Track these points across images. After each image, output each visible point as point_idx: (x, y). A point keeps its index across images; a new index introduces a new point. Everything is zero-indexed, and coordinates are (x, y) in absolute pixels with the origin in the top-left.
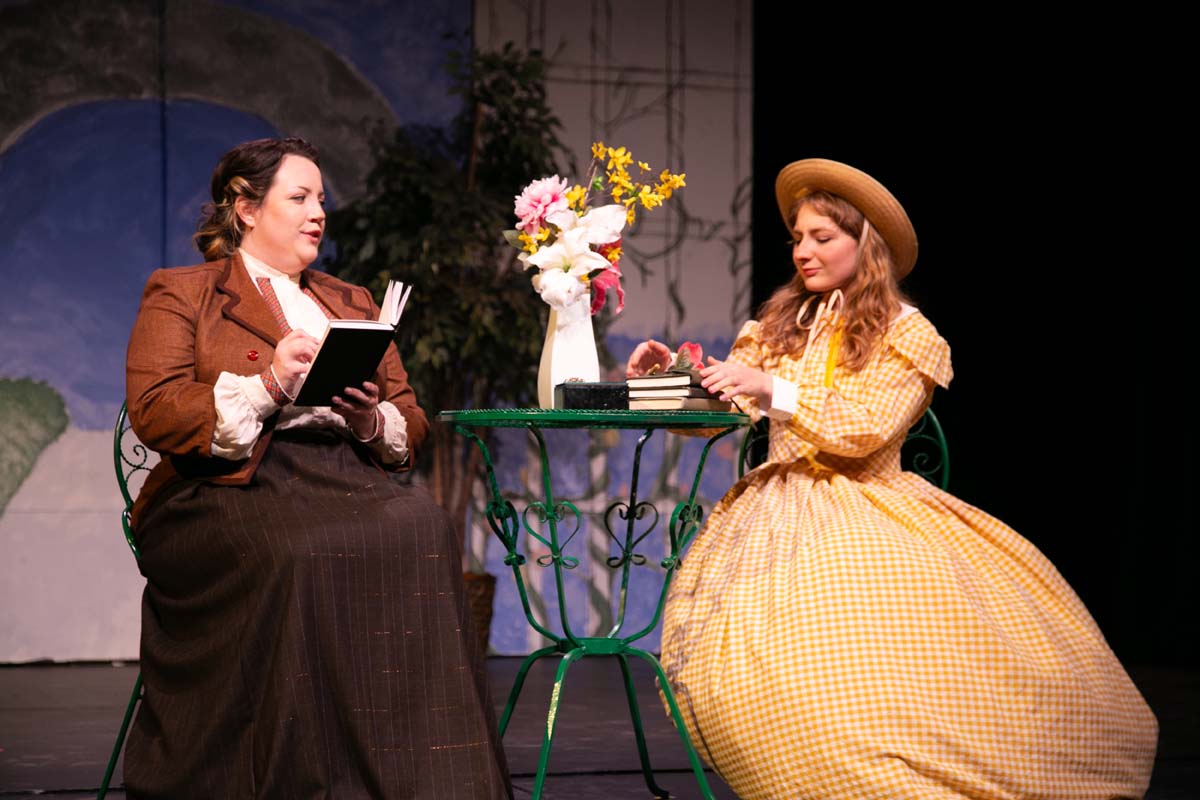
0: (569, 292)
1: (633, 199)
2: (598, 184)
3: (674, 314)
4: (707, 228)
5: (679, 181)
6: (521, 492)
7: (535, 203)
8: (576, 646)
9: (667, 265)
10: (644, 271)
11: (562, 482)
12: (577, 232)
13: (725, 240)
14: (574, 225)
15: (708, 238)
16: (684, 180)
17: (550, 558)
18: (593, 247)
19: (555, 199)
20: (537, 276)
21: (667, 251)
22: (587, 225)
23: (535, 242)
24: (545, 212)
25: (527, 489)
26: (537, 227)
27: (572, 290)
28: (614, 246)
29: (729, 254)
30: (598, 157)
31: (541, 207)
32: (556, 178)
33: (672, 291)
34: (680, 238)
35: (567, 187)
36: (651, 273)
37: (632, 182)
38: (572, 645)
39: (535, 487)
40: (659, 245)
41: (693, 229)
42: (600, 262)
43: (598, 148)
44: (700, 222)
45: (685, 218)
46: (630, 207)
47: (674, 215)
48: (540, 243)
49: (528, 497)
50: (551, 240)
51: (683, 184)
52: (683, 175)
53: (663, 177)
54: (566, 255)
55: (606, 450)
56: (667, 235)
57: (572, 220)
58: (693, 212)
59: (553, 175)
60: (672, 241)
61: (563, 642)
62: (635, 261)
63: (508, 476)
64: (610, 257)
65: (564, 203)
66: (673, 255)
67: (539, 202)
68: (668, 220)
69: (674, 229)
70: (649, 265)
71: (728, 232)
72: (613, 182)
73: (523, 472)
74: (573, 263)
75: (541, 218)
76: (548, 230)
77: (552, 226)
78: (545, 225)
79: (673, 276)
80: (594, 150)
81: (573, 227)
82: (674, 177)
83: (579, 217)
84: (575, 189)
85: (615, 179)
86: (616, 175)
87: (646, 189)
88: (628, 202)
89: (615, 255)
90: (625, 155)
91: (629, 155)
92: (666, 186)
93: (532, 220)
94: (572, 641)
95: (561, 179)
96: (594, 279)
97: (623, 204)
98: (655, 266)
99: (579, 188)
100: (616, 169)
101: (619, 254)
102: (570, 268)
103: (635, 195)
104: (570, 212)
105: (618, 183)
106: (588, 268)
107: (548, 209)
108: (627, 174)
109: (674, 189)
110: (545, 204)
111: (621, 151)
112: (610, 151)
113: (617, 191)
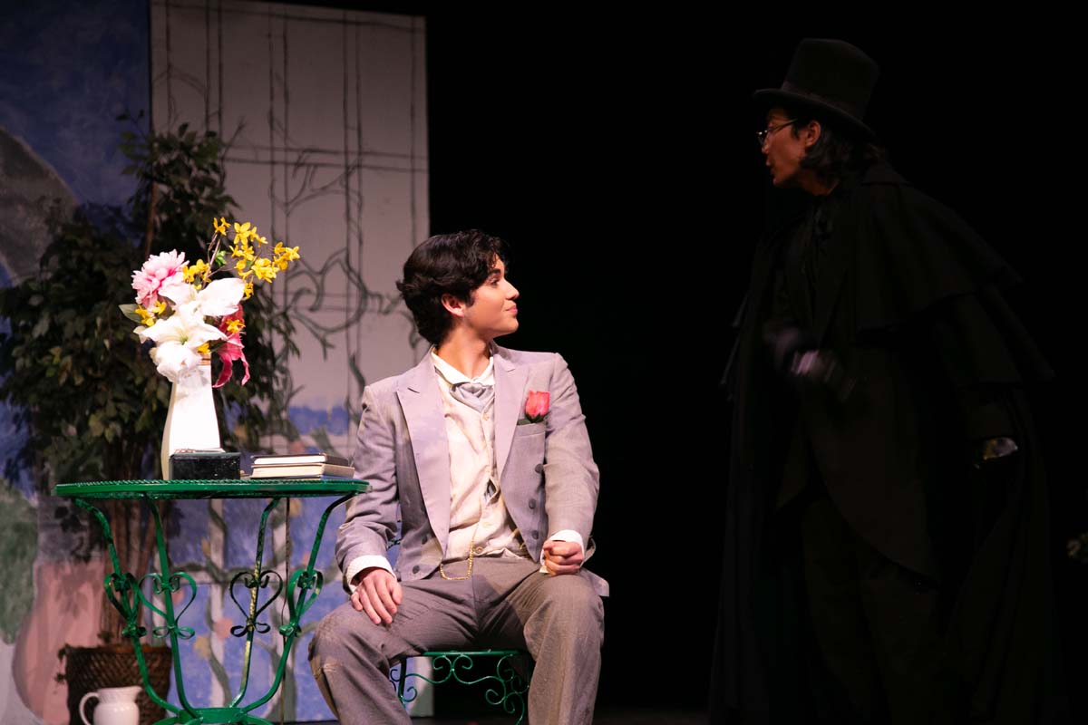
0: (183, 363)
1: (250, 272)
2: (220, 258)
3: (355, 385)
4: (387, 302)
5: (293, 253)
6: (204, 564)
7: (150, 277)
8: (194, 717)
9: (348, 337)
10: (325, 344)
12: (194, 304)
13: (404, 314)
14: (192, 298)
15: (387, 312)
16: (298, 252)
17: (167, 630)
18: (208, 320)
19: (171, 273)
20: (154, 349)
21: (348, 325)
22: (205, 299)
23: (153, 315)
24: (160, 286)
25: (209, 558)
26: (154, 301)
27: (186, 362)
28: (233, 317)
29: (409, 327)
30: (219, 233)
31: (156, 281)
32: (173, 252)
33: (353, 363)
34: (360, 313)
35: (185, 260)
36: (332, 346)
37: (254, 255)
38: (189, 716)
39: (217, 558)
40: (340, 319)
41: (373, 304)
42: (216, 334)
43: (220, 224)
44: (380, 297)
45: (365, 294)
46: (248, 279)
47: (354, 289)
48: (157, 316)
49: (210, 569)
50: (169, 313)
51: (297, 256)
52: (297, 248)
53: (278, 250)
54: (182, 328)
55: (288, 520)
56: (348, 310)
57: (188, 293)
58: (372, 288)
59: (171, 250)
60: (352, 314)
61: (181, 713)
62: (317, 336)
63: (190, 548)
64: (229, 329)
65: (179, 277)
66: (353, 329)
67: (154, 276)
68: (348, 296)
69: (354, 304)
70: (330, 339)
72: (236, 256)
73: (205, 543)
74: (189, 335)
75: (156, 291)
76: (164, 303)
77: (167, 299)
78: (160, 299)
79: (354, 349)
80: (216, 224)
81: (190, 301)
82: (288, 250)
83: (198, 291)
84: (193, 263)
85: (239, 253)
86: (240, 249)
87: (261, 262)
88: (245, 275)
89: (235, 327)
90: (250, 229)
91: (255, 229)
92: (281, 258)
93: (148, 294)
94: (189, 712)
95: (179, 253)
96: (214, 350)
97: (241, 277)
98: (337, 339)
99: (200, 262)
100: (240, 244)
101: (239, 326)
102: (186, 340)
103: (250, 269)
104: (189, 285)
105: (242, 258)
106: (202, 340)
107: (163, 283)
108: (250, 249)
109: (289, 262)
110: (161, 278)
111: (246, 226)
112: (236, 226)
113: (240, 266)
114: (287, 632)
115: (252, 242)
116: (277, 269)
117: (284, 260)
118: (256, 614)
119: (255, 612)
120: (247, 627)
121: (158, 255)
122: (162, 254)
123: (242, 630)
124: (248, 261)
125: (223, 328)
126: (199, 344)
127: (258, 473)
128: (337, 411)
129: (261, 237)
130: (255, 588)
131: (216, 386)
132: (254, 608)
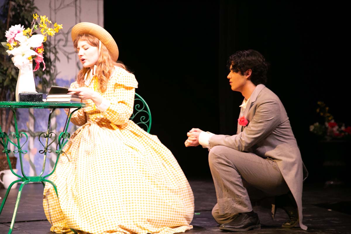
0: (23, 63)
1: (45, 33)
2: (35, 28)
5: (60, 27)
6: (27, 130)
7: (12, 33)
8: (27, 179)
10: (68, 58)
11: (41, 127)
12: (26, 43)
14: (26, 41)
16: (62, 26)
17: (18, 151)
18: (32, 48)
19: (19, 32)
20: (13, 58)
22: (30, 41)
23: (13, 46)
24: (15, 36)
26: (13, 41)
28: (40, 48)
30: (35, 19)
31: (13, 35)
32: (20, 25)
33: (78, 64)
35: (24, 28)
36: (71, 59)
37: (47, 27)
39: (32, 128)
42: (34, 53)
43: (35, 16)
46: (45, 35)
49: (29, 131)
50: (18, 46)
51: (62, 28)
52: (62, 25)
53: (55, 25)
54: (23, 51)
55: (56, 116)
57: (25, 39)
59: (19, 24)
61: (22, 178)
62: (65, 55)
63: (22, 125)
64: (39, 51)
65: (22, 33)
70: (70, 56)
72: (41, 27)
73: (27, 123)
74: (25, 53)
75: (14, 38)
76: (16, 42)
77: (17, 41)
78: (15, 41)
82: (59, 25)
83: (28, 38)
84: (26, 29)
86: (42, 25)
87: (49, 29)
90: (46, 18)
91: (47, 18)
92: (56, 28)
93: (11, 39)
94: (25, 178)
96: (34, 59)
97: (43, 34)
98: (72, 56)
99: (29, 28)
100: (42, 23)
101: (42, 51)
102: (24, 55)
104: (25, 36)
105: (43, 27)
106: (29, 55)
107: (16, 35)
108: (46, 24)
109: (59, 30)
110: (15, 34)
111: (44, 17)
112: (41, 17)
113: (42, 30)
114: (58, 152)
115: (47, 23)
116: (55, 32)
117: (57, 29)
118: (48, 146)
119: (47, 146)
120: (45, 151)
121: (14, 26)
122: (16, 25)
123: (43, 151)
124: (45, 29)
127: (49, 100)
129: (49, 21)
130: (47, 138)
131: (34, 71)
132: (47, 144)
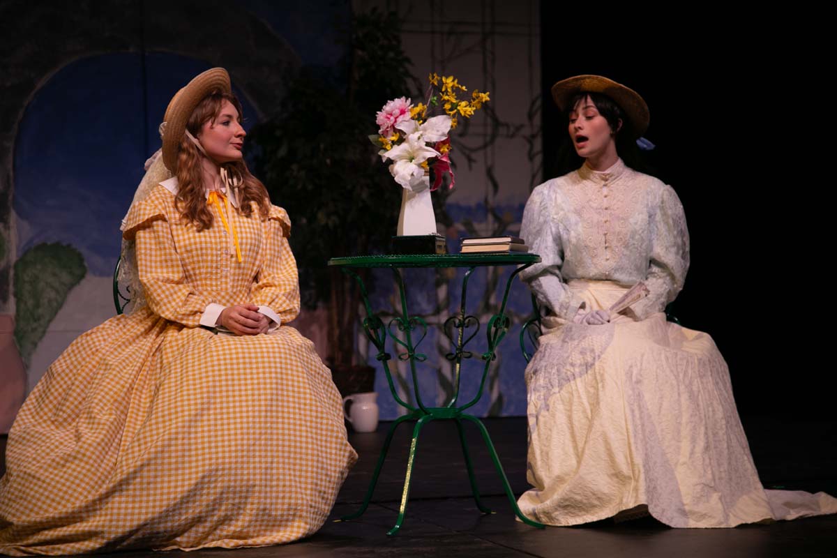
0: (412, 175)
1: (455, 111)
2: (434, 102)
3: (491, 188)
4: (512, 129)
5: (485, 97)
6: (391, 311)
7: (389, 116)
8: (426, 413)
9: (486, 155)
10: (470, 160)
11: (418, 304)
12: (417, 135)
13: (525, 137)
14: (416, 130)
15: (513, 136)
16: (489, 96)
17: (407, 355)
18: (428, 144)
19: (403, 112)
20: (392, 165)
21: (485, 146)
22: (425, 130)
23: (390, 142)
24: (396, 121)
25: (394, 308)
26: (391, 132)
27: (415, 174)
28: (444, 143)
29: (528, 146)
30: (433, 84)
31: (392, 118)
33: (489, 172)
34: (494, 137)
35: (411, 104)
36: (475, 161)
37: (456, 99)
38: (423, 413)
39: (399, 307)
40: (479, 142)
41: (502, 130)
42: (432, 153)
43: (433, 77)
44: (507, 125)
45: (497, 123)
46: (454, 116)
47: (489, 121)
48: (393, 143)
49: (395, 314)
50: (401, 141)
51: (488, 99)
52: (488, 93)
53: (474, 95)
54: (410, 150)
55: (448, 282)
56: (485, 135)
57: (414, 126)
58: (501, 119)
59: (402, 97)
60: (488, 139)
61: (417, 410)
62: (464, 154)
63: (382, 301)
64: (442, 150)
65: (408, 116)
66: (489, 149)
67: (391, 115)
68: (485, 125)
69: (489, 130)
70: (474, 156)
71: (526, 131)
72: (444, 100)
73: (391, 297)
74: (415, 155)
75: (393, 126)
76: (398, 134)
77: (400, 131)
78: (396, 131)
79: (489, 163)
80: (430, 78)
81: (415, 132)
82: (482, 95)
83: (420, 125)
84: (416, 105)
85: (446, 98)
86: (447, 95)
87: (463, 103)
88: (452, 113)
89: (445, 149)
90: (453, 81)
91: (456, 81)
92: (477, 100)
93: (387, 128)
94: (422, 410)
95: (407, 99)
96: (432, 166)
97: (449, 115)
98: (477, 156)
99: (420, 104)
100: (446, 91)
101: (448, 149)
102: (413, 159)
103: (456, 108)
104: (413, 121)
105: (448, 101)
106: (424, 158)
107: (398, 119)
108: (454, 94)
109: (482, 103)
110: (395, 116)
111: (451, 79)
112: (444, 79)
113: (447, 106)
114: (487, 357)
115: (455, 90)
116: (475, 108)
117: (479, 102)
118: (463, 345)
120: (457, 354)
121: (393, 101)
122: (396, 100)
123: (453, 356)
124: (452, 103)
125: (438, 150)
126: (422, 161)
127: (465, 250)
128: (479, 206)
129: (462, 86)
131: (432, 190)
132: (461, 341)
